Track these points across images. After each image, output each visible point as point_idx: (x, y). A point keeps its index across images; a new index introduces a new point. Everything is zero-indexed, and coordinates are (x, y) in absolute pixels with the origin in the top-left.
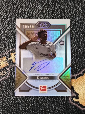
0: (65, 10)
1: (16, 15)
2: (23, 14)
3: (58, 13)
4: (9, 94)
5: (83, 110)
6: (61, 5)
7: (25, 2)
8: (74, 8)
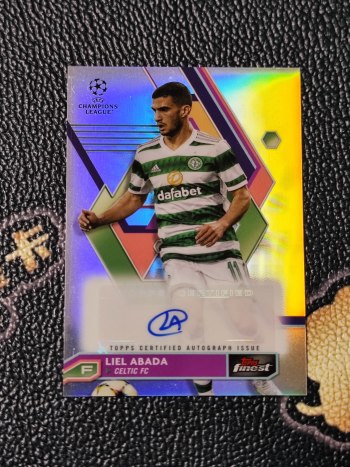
0: (234, 31)
1: (24, 68)
2: (55, 61)
3: (204, 48)
4: (20, 406)
5: (344, 452)
6: (212, 12)
7: (57, 8)
8: (269, 18)
